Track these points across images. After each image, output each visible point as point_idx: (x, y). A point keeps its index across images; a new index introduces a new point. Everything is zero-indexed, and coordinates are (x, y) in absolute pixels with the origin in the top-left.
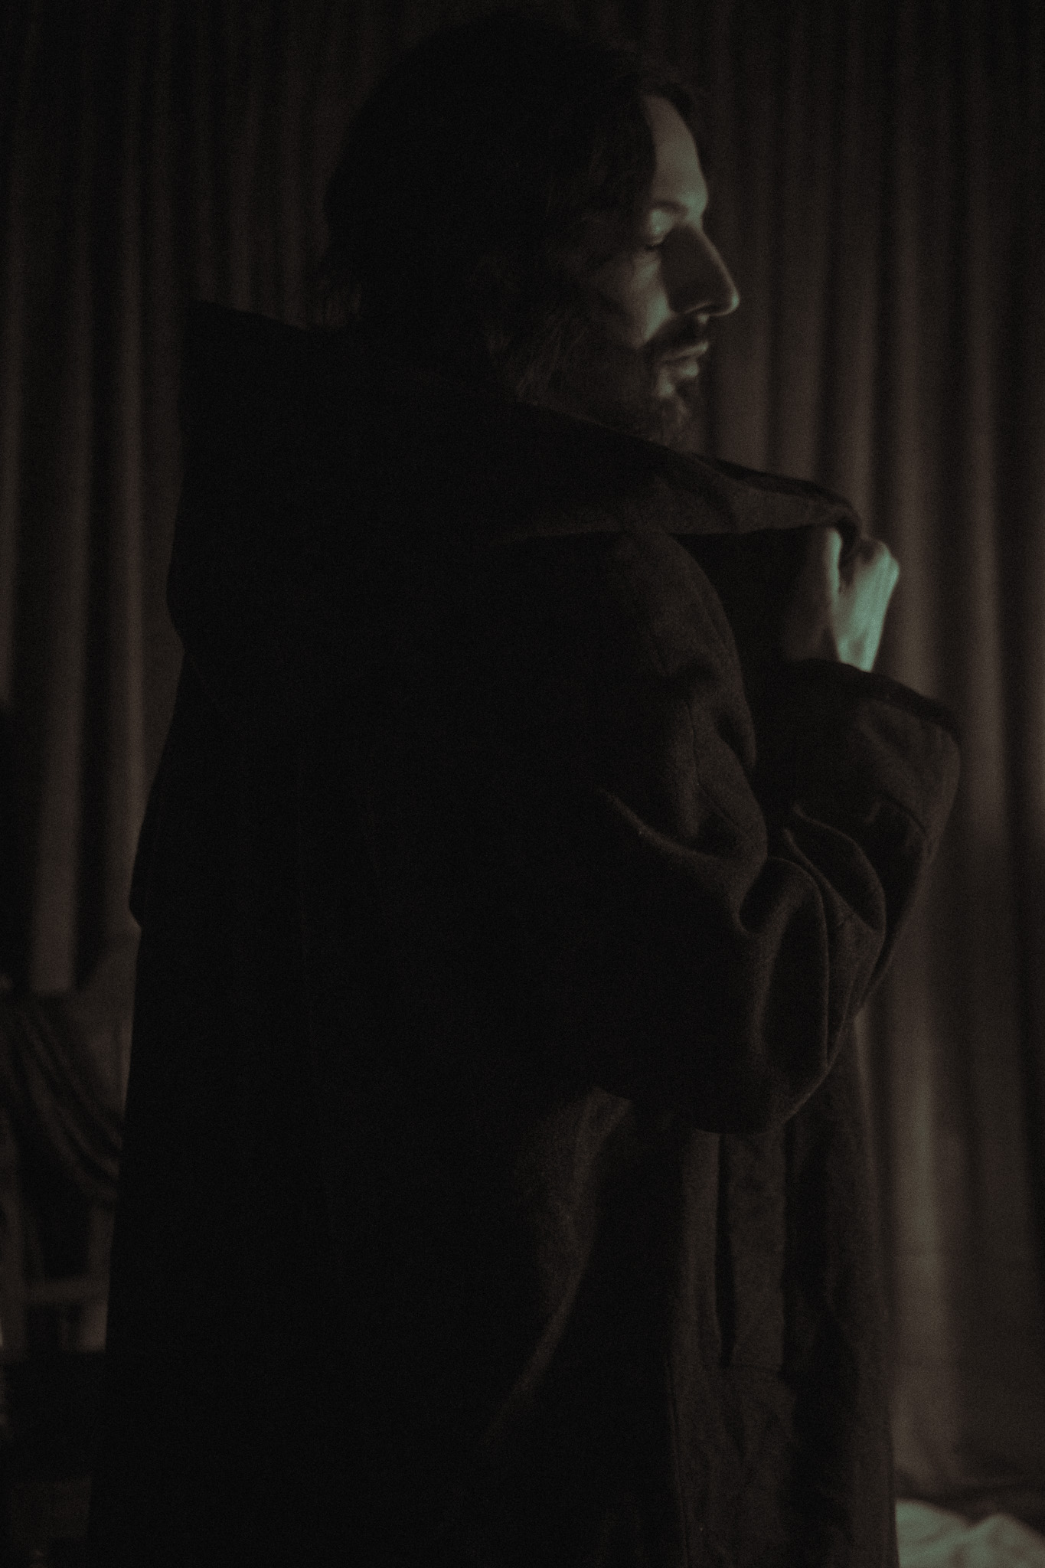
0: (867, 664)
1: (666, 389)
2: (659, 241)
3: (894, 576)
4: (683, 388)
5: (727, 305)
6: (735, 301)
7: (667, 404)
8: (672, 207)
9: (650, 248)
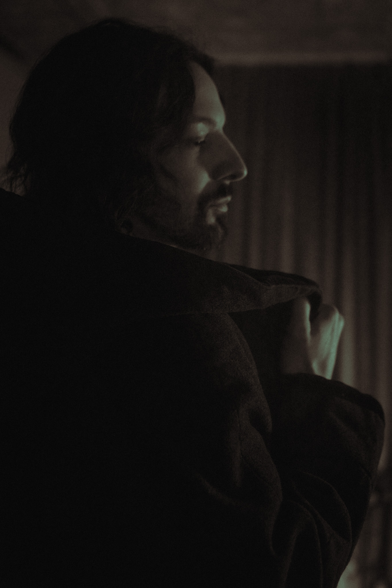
0: (329, 376)
1: (211, 220)
2: (202, 140)
3: (342, 324)
4: (220, 219)
5: (241, 174)
6: (245, 173)
7: (212, 228)
8: (209, 121)
9: (197, 144)
